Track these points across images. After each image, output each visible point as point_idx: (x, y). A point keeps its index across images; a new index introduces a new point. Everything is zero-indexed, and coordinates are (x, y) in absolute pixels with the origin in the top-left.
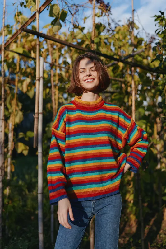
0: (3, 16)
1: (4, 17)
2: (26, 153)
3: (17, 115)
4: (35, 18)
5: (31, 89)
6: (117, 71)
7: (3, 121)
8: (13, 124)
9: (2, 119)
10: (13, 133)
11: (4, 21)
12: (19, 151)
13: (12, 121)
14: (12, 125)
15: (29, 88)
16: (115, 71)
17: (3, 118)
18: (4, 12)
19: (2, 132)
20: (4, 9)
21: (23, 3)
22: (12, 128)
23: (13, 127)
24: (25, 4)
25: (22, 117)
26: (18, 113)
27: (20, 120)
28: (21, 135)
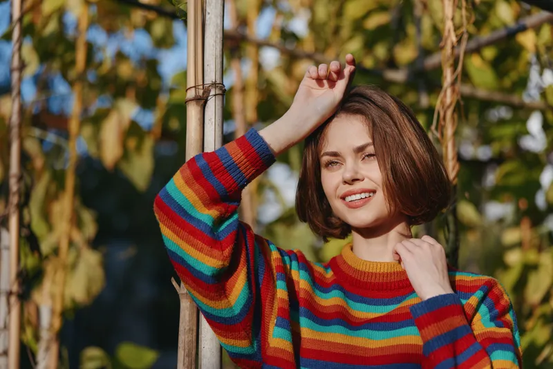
3: (74, 266)
5: (139, 148)
7: (13, 299)
8: (58, 308)
9: (10, 294)
10: (54, 348)
13: (53, 297)
14: (53, 312)
15: (132, 143)
17: (15, 288)
19: (6, 353)
22: (51, 325)
23: (57, 323)
25: (98, 273)
26: (78, 256)
27: (88, 291)
28: (92, 359)
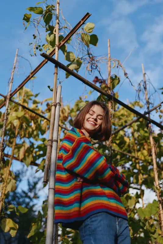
0: (12, 70)
1: (14, 71)
2: (13, 233)
4: (54, 53)
6: (124, 146)
8: (4, 192)
11: (12, 74)
12: (7, 229)
16: (122, 146)
18: (14, 67)
20: (15, 64)
21: (40, 46)
23: (3, 196)
24: (41, 47)
25: (15, 185)
26: (10, 181)
27: (12, 189)
